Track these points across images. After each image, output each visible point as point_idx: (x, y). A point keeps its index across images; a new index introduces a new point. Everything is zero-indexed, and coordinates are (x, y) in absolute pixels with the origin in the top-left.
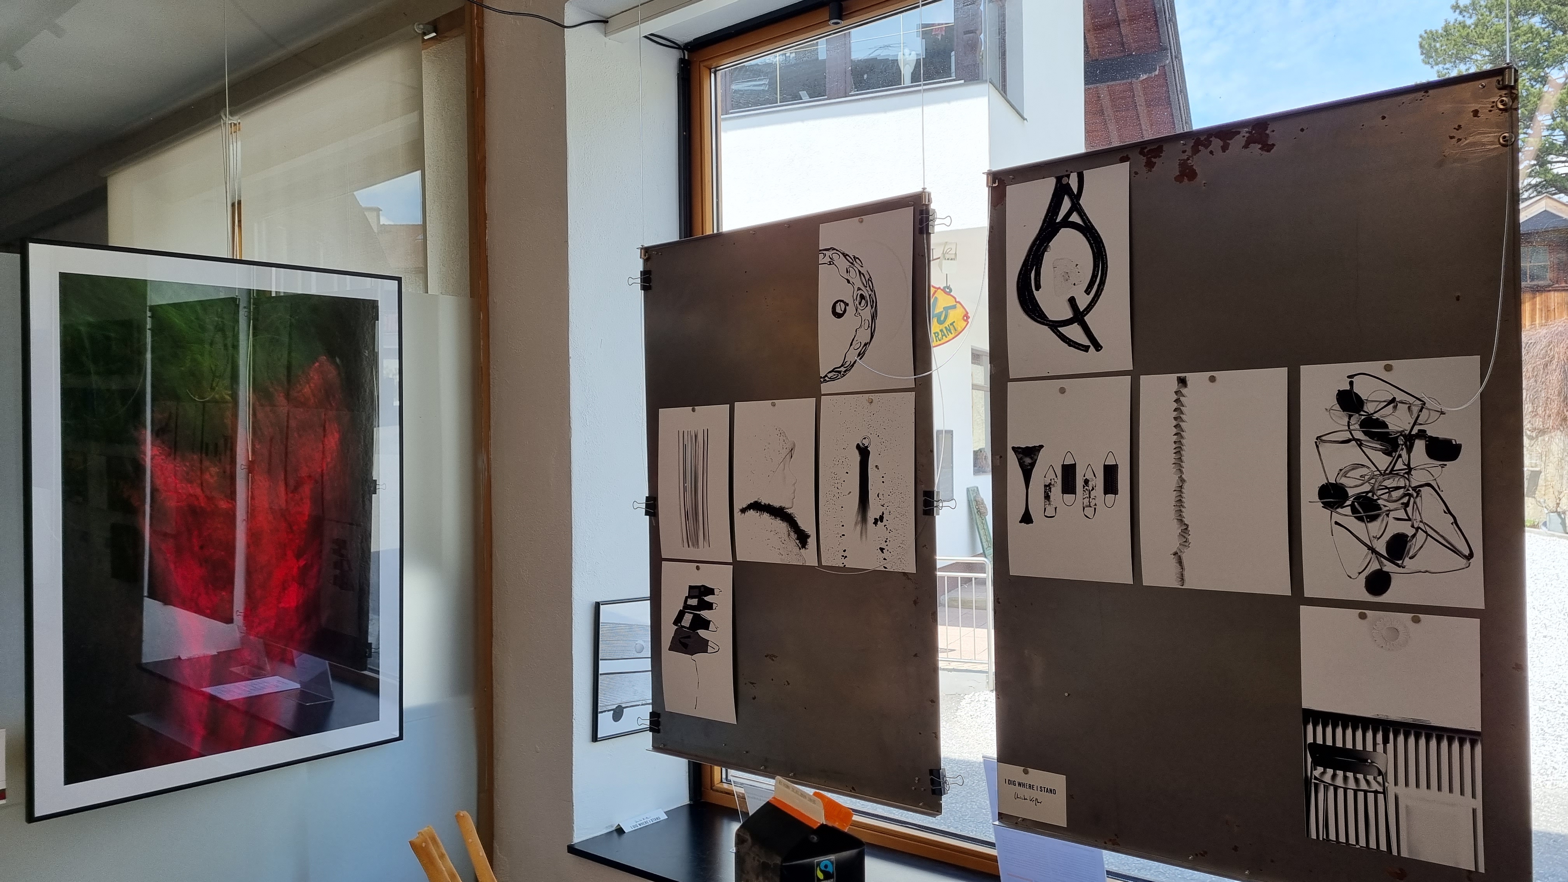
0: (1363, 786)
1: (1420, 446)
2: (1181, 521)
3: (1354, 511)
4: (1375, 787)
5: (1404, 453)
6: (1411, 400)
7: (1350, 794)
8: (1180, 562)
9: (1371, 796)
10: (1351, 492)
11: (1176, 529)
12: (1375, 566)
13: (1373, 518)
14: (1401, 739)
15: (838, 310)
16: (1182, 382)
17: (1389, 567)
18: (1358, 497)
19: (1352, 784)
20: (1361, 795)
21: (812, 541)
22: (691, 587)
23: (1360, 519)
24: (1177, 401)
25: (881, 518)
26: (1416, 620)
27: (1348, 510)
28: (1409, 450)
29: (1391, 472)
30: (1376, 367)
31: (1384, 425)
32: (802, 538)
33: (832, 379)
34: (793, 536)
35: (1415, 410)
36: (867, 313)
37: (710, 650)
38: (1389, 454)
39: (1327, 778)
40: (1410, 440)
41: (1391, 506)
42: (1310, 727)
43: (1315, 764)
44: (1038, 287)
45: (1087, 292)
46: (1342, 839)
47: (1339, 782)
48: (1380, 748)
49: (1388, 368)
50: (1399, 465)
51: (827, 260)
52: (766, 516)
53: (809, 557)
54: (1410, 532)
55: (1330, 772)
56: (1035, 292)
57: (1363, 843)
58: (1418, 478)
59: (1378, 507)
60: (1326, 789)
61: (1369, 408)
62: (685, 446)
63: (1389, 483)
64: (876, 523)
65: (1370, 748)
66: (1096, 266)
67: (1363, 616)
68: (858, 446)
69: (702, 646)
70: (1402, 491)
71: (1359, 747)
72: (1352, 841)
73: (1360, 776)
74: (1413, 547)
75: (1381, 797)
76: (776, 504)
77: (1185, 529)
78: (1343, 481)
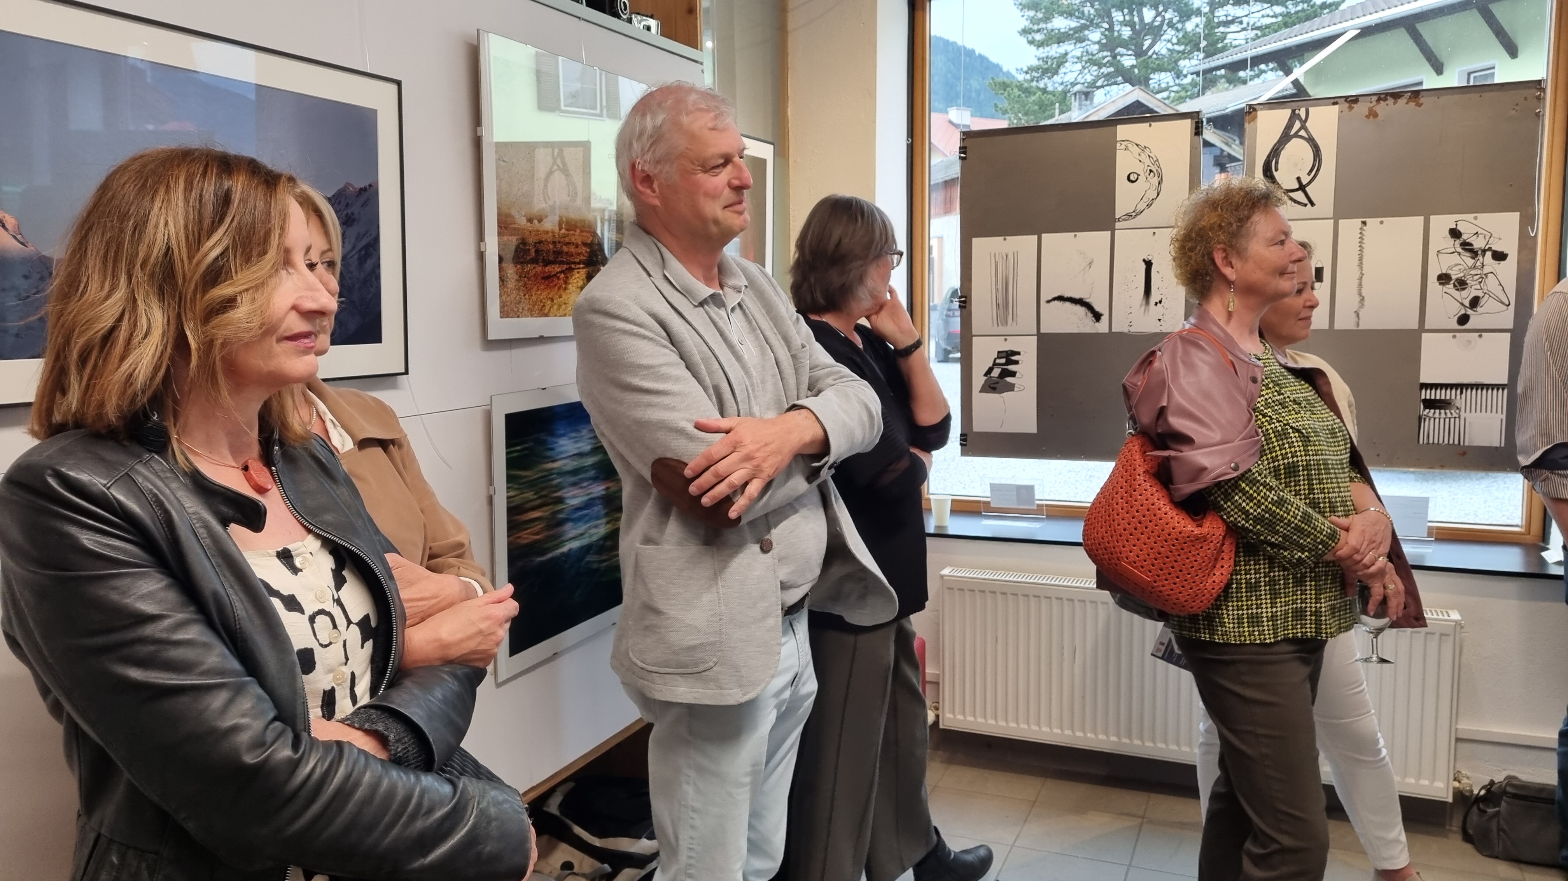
0: (1449, 415)
1: (1489, 254)
2: (1360, 295)
3: (1455, 286)
4: (1455, 415)
5: (1481, 258)
6: (1485, 233)
7: (1442, 420)
8: (1358, 316)
9: (1452, 420)
10: (1454, 277)
11: (1358, 299)
12: (1463, 312)
13: (1463, 289)
14: (1469, 391)
15: (1132, 178)
16: (1364, 223)
17: (1469, 312)
18: (1457, 280)
19: (1443, 415)
20: (1447, 420)
21: (1105, 319)
22: (999, 352)
23: (1458, 290)
24: (1361, 233)
25: (1160, 302)
26: (1480, 336)
27: (1451, 286)
28: (1484, 256)
29: (1475, 267)
30: (1470, 217)
31: (1471, 245)
32: (1097, 316)
33: (1124, 220)
34: (1090, 315)
35: (1487, 238)
36: (1155, 181)
37: (1016, 389)
38: (1473, 258)
39: (1431, 415)
40: (1484, 251)
41: (1473, 283)
42: (1423, 391)
43: (1425, 408)
44: (1276, 170)
45: (1309, 174)
46: (1436, 442)
47: (1437, 415)
48: (1458, 397)
49: (1476, 218)
50: (1478, 264)
51: (1123, 147)
52: (1068, 304)
53: (1102, 327)
54: (1481, 295)
55: (1432, 411)
56: (1275, 174)
57: (1446, 442)
58: (1486, 270)
59: (1467, 284)
60: (1430, 420)
61: (1464, 237)
62: (996, 263)
63: (1473, 272)
64: (1156, 304)
65: (1453, 397)
66: (1315, 160)
67: (1454, 337)
68: (1144, 260)
69: (1011, 388)
70: (1478, 276)
71: (1448, 398)
72: (1441, 442)
73: (1448, 411)
74: (1482, 302)
75: (1457, 420)
76: (1077, 296)
77: (1363, 299)
78: (1449, 272)
